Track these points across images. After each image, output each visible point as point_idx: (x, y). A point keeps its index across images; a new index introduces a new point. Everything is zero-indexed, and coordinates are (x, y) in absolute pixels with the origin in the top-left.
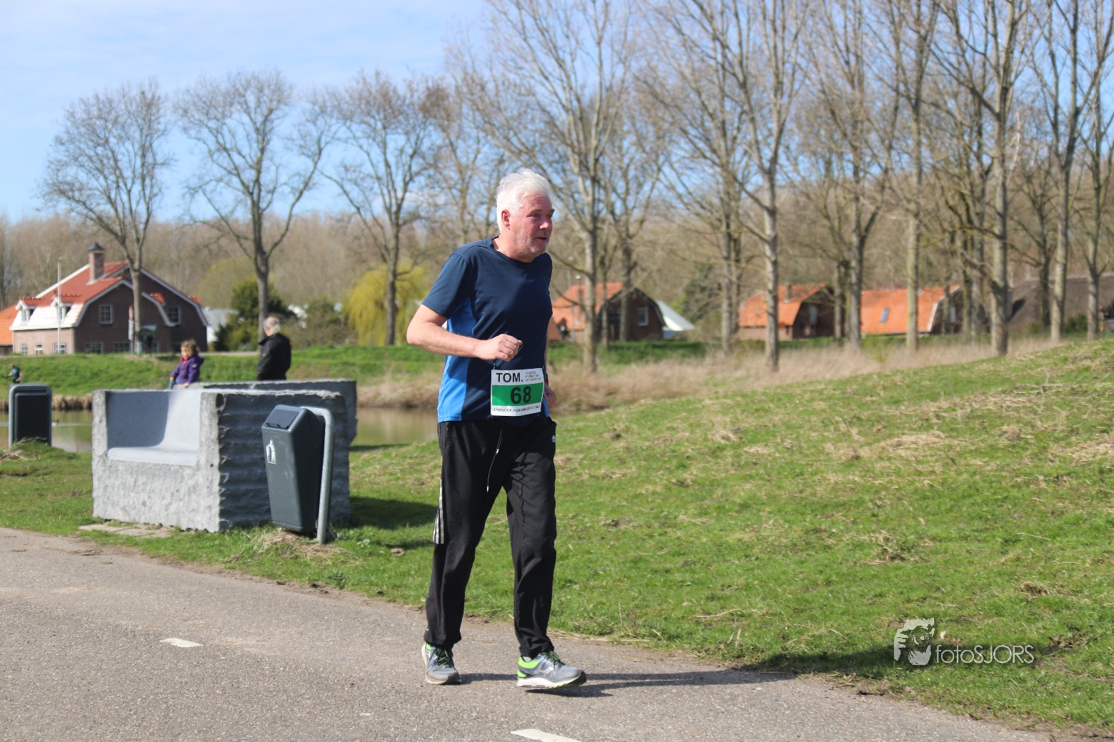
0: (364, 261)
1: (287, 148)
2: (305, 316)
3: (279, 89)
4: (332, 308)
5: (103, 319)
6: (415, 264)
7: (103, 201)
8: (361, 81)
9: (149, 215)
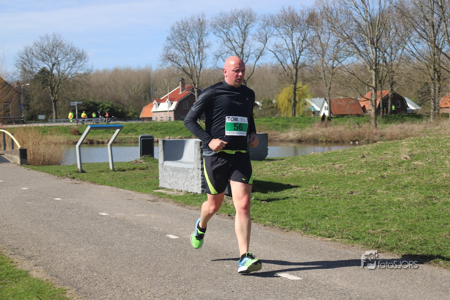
0: (284, 83)
1: (254, 39)
2: (261, 105)
3: (250, 16)
4: (271, 102)
5: (184, 108)
6: (304, 84)
7: (184, 62)
8: (283, 11)
9: (201, 67)
